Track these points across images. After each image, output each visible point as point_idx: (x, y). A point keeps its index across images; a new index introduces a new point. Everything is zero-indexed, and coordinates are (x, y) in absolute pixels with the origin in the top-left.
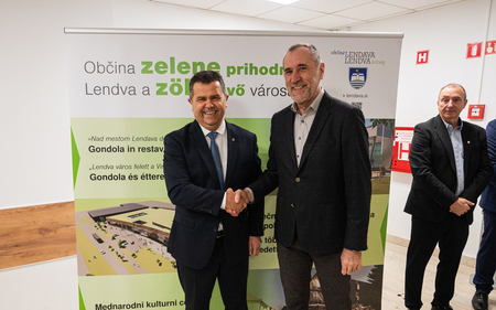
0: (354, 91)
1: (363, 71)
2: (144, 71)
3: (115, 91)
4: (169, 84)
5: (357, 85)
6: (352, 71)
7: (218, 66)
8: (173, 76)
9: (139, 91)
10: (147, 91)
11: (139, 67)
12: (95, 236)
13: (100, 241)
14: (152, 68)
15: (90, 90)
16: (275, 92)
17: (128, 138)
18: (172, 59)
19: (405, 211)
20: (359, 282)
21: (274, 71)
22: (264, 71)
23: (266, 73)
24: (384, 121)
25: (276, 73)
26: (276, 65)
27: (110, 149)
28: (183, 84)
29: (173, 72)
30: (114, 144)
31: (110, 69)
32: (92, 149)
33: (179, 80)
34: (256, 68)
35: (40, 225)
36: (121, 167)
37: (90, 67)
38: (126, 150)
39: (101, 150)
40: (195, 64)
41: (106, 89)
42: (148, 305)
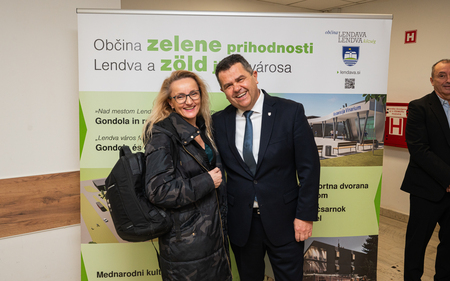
0: (347, 68)
1: (356, 50)
2: (151, 48)
3: (122, 66)
4: (174, 60)
5: (350, 63)
6: (345, 49)
7: (219, 44)
8: (177, 53)
9: (145, 67)
10: (152, 67)
11: (145, 45)
12: (98, 204)
13: (103, 209)
14: (158, 46)
15: (99, 66)
16: (273, 68)
17: (133, 111)
18: (177, 38)
19: (402, 189)
20: (355, 252)
21: (271, 49)
22: (262, 49)
23: (264, 51)
24: (376, 96)
25: (274, 51)
26: (274, 43)
27: (116, 121)
28: (186, 60)
29: (177, 49)
30: (120, 117)
31: (118, 47)
32: (99, 121)
33: (182, 57)
34: (255, 46)
35: (45, 193)
36: (126, 138)
37: (99, 45)
38: (131, 122)
39: (107, 121)
40: (198, 43)
41: (114, 65)
42: (148, 273)
